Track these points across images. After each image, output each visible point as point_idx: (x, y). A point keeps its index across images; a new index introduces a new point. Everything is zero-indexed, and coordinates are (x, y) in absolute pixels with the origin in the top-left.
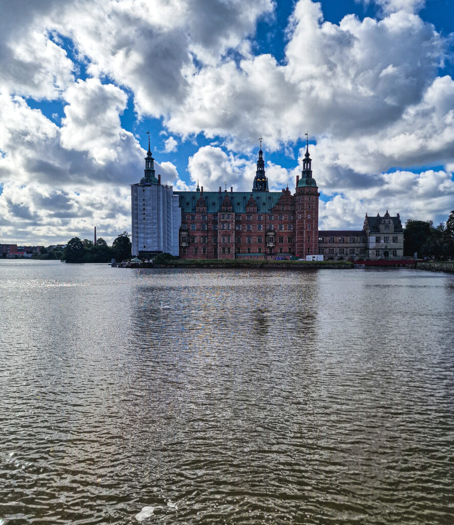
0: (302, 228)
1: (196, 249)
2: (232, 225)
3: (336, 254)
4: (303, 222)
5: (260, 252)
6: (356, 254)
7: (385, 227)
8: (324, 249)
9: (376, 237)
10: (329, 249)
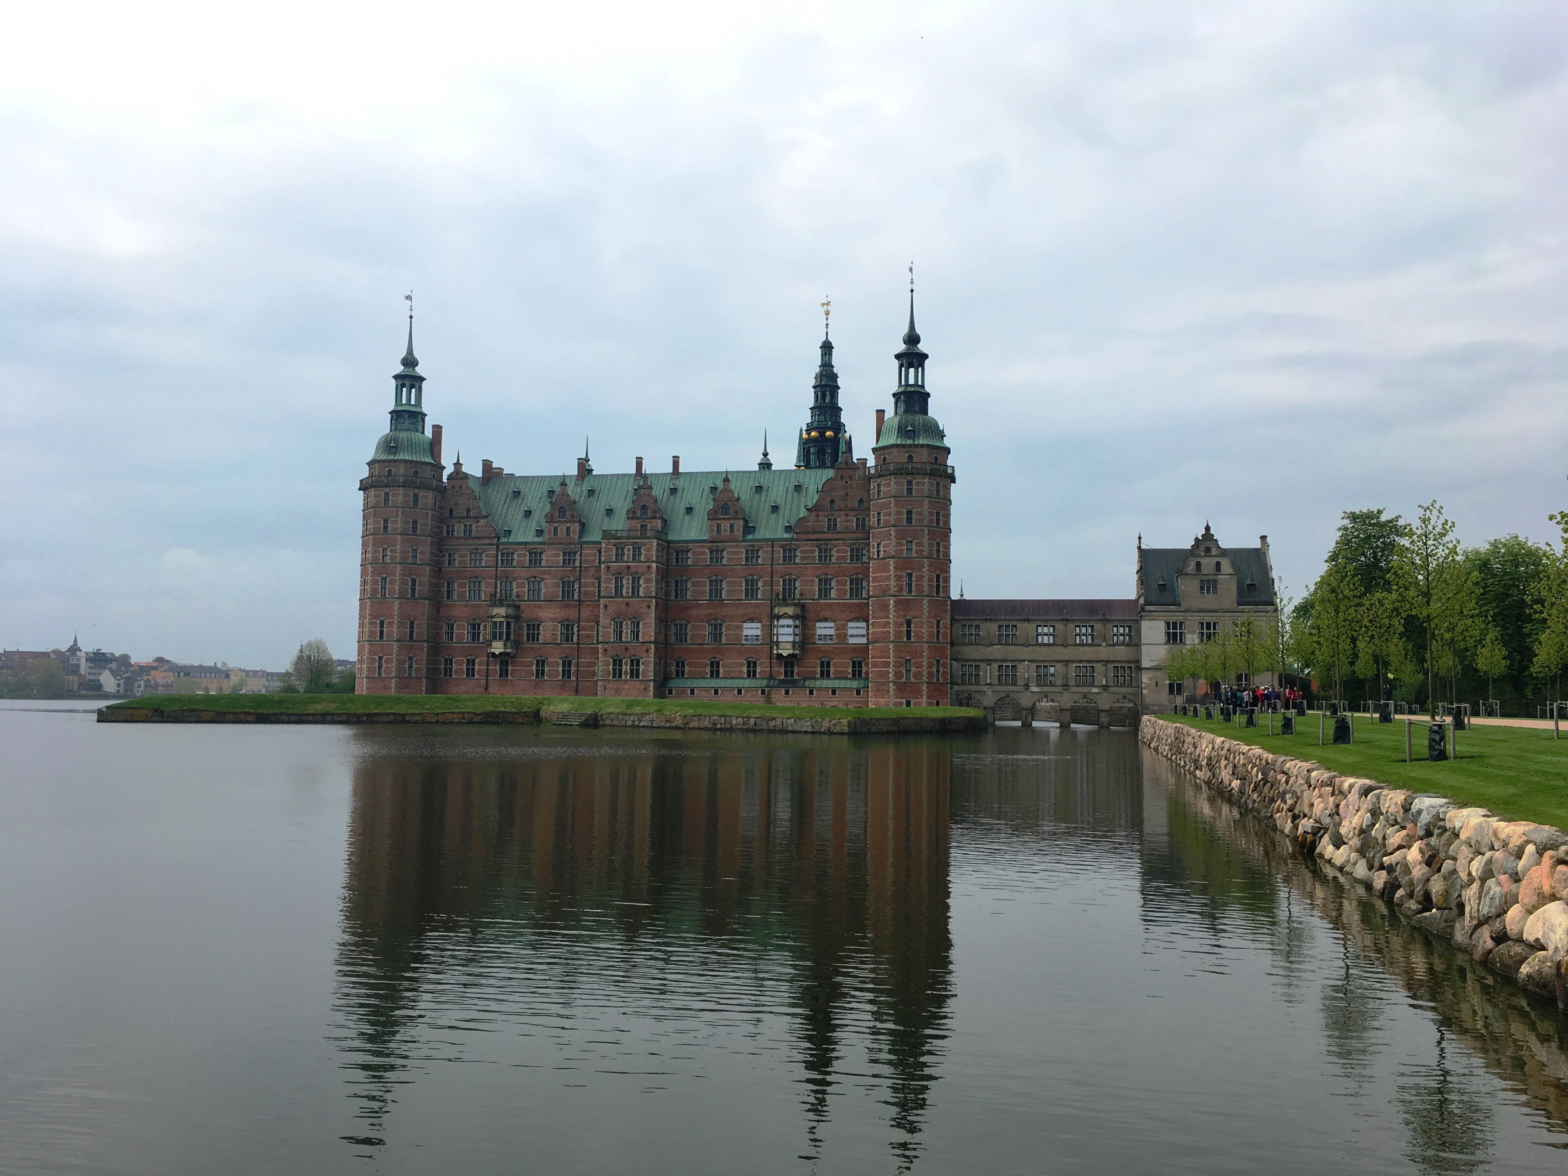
0: (885, 591)
1: (541, 663)
2: (648, 581)
3: (1027, 686)
4: (886, 567)
5: (751, 674)
6: (1103, 686)
7: (1202, 588)
8: (983, 665)
9: (1168, 624)
10: (1000, 667)
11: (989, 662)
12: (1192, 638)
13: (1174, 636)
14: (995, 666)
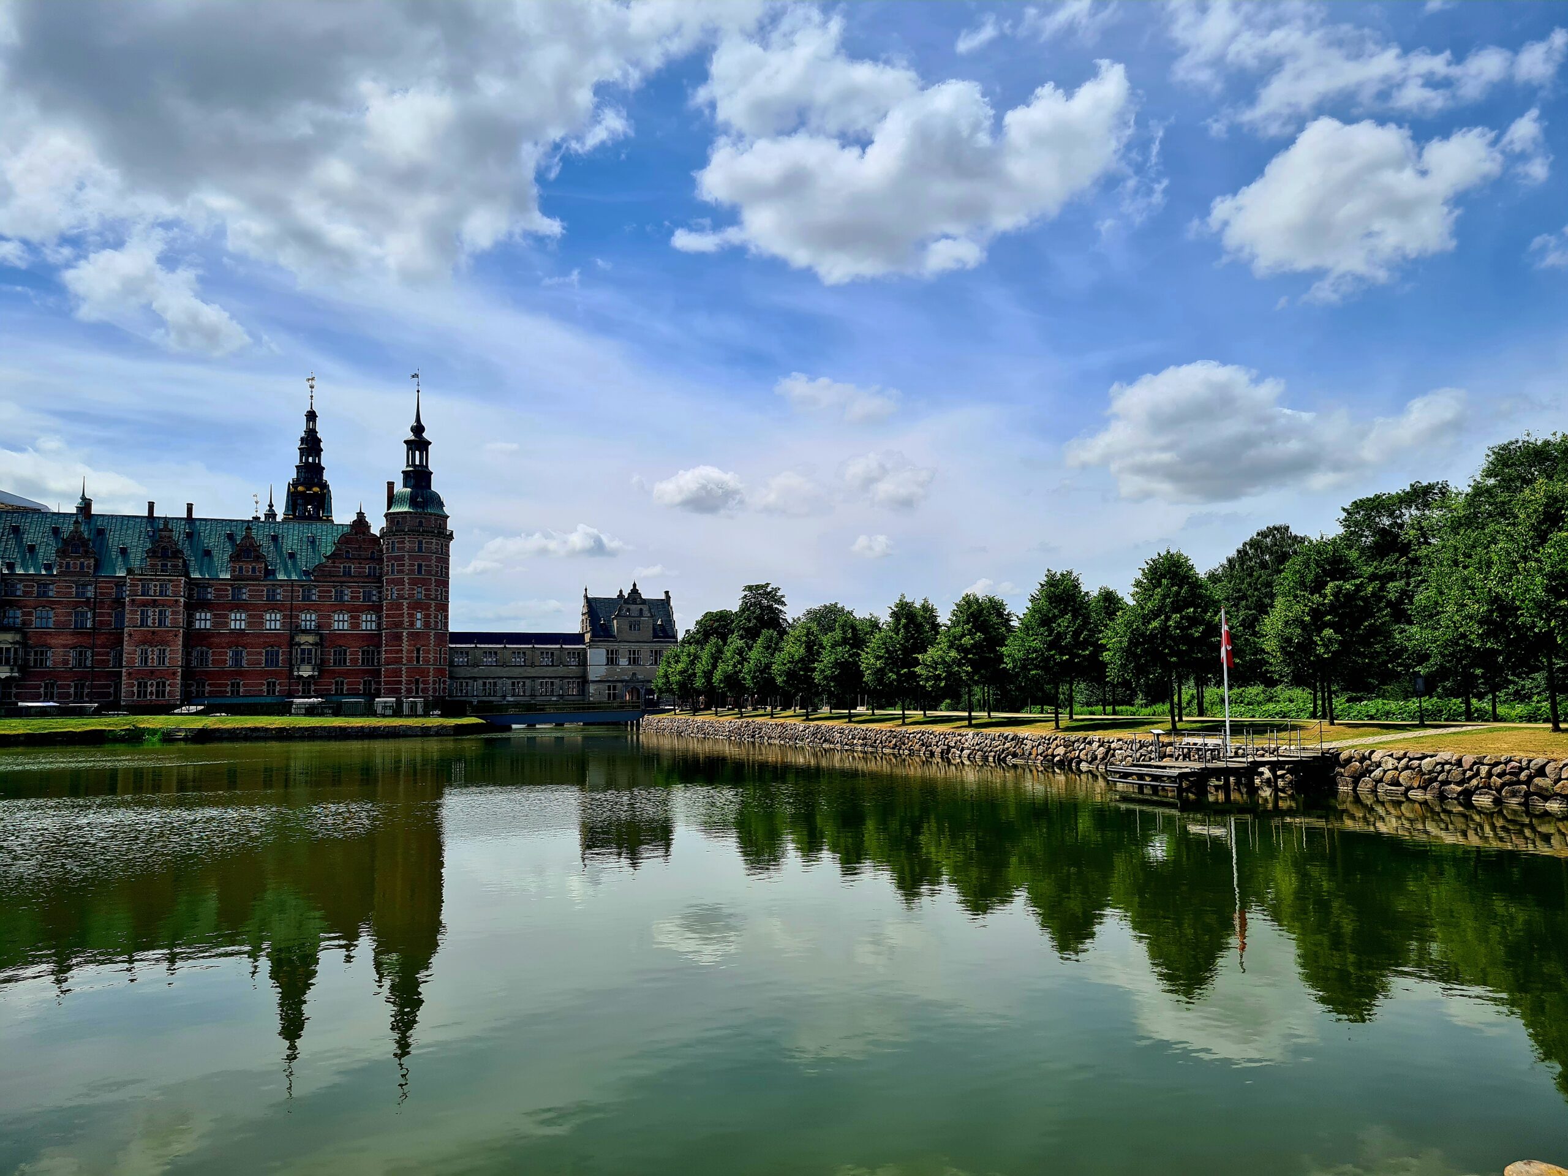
0: (398, 625)
1: (49, 686)
2: (174, 613)
4: (399, 607)
5: (271, 692)
6: (559, 695)
7: (631, 627)
8: (470, 682)
9: (608, 651)
10: (485, 684)
11: (475, 679)
12: (623, 662)
13: (611, 660)
14: (480, 682)
